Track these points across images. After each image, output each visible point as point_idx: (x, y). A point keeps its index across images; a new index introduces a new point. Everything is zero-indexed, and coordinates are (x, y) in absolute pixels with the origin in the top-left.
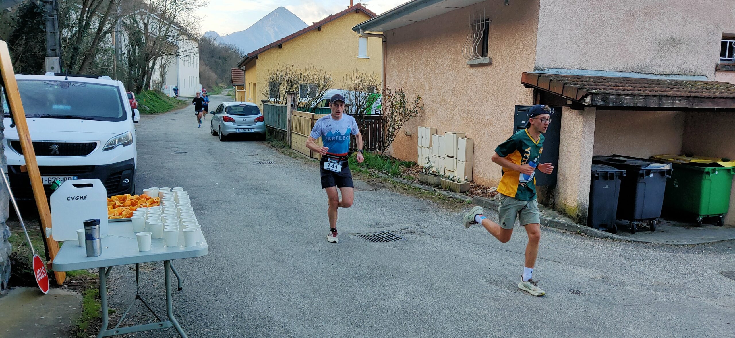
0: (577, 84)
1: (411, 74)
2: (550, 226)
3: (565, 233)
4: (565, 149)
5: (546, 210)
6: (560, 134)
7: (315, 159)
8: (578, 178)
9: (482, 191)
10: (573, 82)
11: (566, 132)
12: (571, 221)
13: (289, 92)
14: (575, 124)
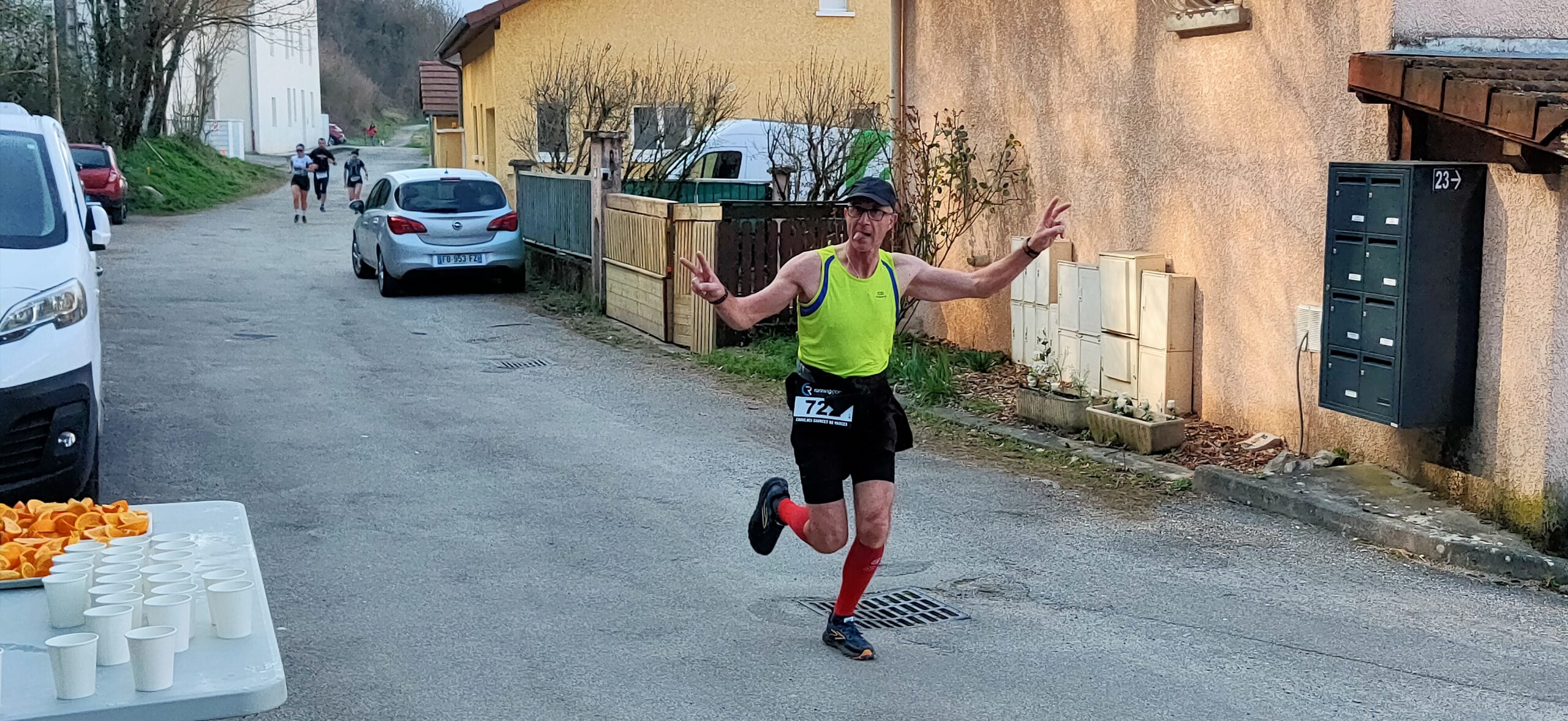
0: (1537, 89)
1: (985, 68)
2: (1452, 563)
3: (1506, 584)
4: (1498, 305)
5: (1440, 508)
6: (1481, 255)
7: (682, 346)
8: (1545, 401)
9: (1225, 448)
10: (1524, 83)
11: (1501, 250)
12: (1523, 544)
13: (596, 133)
14: (1530, 221)
